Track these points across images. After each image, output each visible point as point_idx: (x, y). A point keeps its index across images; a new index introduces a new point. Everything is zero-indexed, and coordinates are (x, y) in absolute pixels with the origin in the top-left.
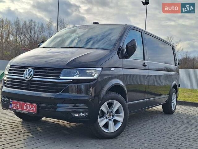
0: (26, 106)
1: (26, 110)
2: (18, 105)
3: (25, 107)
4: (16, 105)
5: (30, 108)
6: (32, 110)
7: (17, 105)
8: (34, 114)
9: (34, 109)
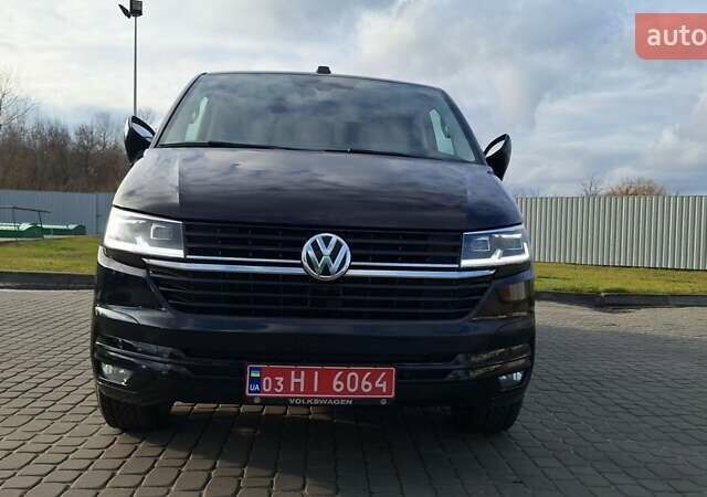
0: (342, 379)
1: (345, 391)
2: (302, 380)
3: (335, 383)
4: (287, 383)
5: (364, 383)
6: (376, 390)
7: (293, 380)
8: (384, 403)
9: (384, 385)
